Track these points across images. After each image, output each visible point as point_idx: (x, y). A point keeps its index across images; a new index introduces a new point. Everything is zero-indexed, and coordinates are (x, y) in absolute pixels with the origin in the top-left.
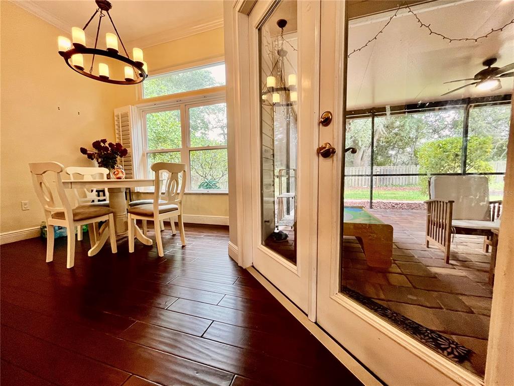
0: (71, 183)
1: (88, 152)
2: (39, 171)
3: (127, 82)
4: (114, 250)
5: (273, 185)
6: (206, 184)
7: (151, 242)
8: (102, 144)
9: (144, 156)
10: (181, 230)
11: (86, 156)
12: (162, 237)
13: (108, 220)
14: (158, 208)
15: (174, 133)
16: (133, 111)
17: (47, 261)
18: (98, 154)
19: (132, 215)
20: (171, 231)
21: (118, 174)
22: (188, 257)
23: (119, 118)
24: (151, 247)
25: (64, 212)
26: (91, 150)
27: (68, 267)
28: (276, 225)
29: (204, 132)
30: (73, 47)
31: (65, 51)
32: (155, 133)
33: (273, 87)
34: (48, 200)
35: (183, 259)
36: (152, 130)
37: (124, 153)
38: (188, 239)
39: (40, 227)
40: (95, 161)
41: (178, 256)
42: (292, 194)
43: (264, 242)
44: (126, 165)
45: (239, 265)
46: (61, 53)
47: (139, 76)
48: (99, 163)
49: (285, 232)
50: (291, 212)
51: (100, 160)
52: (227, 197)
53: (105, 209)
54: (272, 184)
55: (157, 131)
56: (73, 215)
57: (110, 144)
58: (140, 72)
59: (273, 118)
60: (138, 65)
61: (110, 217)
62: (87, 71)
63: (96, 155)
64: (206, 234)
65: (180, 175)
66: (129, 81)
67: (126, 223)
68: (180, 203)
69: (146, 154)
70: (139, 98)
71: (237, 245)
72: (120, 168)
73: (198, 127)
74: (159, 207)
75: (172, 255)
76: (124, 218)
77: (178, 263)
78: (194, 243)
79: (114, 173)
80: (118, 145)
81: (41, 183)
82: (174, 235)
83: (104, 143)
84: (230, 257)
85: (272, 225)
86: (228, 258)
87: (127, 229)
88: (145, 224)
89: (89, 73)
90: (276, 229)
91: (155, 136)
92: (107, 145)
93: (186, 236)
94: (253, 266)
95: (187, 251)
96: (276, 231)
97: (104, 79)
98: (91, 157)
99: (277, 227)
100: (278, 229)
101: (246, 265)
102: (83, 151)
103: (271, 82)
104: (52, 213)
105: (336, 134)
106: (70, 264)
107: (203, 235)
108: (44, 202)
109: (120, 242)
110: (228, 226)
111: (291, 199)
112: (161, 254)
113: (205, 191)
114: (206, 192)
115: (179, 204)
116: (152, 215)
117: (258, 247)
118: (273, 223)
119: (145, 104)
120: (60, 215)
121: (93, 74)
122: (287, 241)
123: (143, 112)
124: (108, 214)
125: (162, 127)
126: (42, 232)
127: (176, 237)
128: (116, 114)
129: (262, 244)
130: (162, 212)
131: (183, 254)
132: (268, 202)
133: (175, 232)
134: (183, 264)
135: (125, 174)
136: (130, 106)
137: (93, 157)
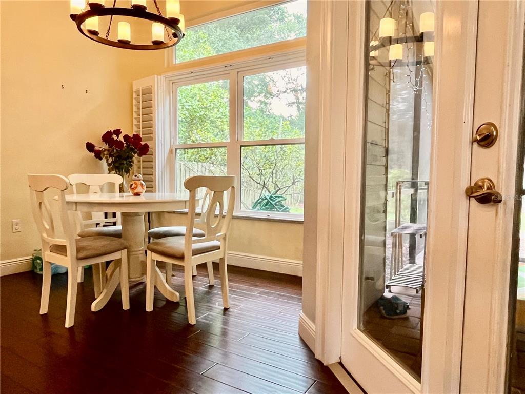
0: (76, 203)
1: (96, 149)
2: (39, 187)
3: (155, 46)
4: (126, 306)
5: (385, 212)
6: (265, 201)
7: (176, 297)
8: (115, 137)
9: (172, 153)
10: (222, 279)
11: (93, 154)
12: (194, 288)
13: (121, 259)
14: (191, 246)
15: (216, 110)
16: (159, 84)
17: (41, 313)
18: (108, 150)
19: (153, 253)
20: (206, 279)
21: (135, 188)
22: (231, 329)
23: (139, 95)
24: (177, 304)
25: (66, 246)
26: (101, 146)
27: (67, 326)
28: (386, 284)
29: (263, 99)
30: (89, 9)
31: (79, 13)
32: (187, 110)
33: (390, 37)
34: (48, 227)
35: (224, 333)
36: (183, 105)
37: (144, 150)
38: (233, 296)
39: (31, 257)
40: (104, 161)
41: (217, 327)
42: (420, 225)
43: (362, 325)
44: (145, 166)
45: (318, 356)
46: (73, 17)
47: (172, 37)
48: (109, 165)
49: (404, 299)
50: (417, 257)
51: (110, 160)
52: (300, 228)
53: (116, 242)
54: (382, 209)
55: (190, 107)
56: (77, 249)
57: (126, 137)
58: (173, 32)
59: (389, 91)
60: (172, 23)
61: (122, 255)
62: (102, 35)
63: (105, 153)
64: (261, 290)
65: (226, 195)
66: (158, 44)
67: (144, 264)
68: (225, 239)
69: (174, 151)
70: (168, 63)
71: (314, 322)
72: (139, 179)
73: (254, 92)
74: (193, 245)
75: (208, 324)
76: (140, 256)
77: (215, 341)
78: (242, 305)
79: (131, 186)
80: (137, 138)
81: (40, 203)
82: (211, 287)
83: (118, 136)
84: (301, 339)
85: (379, 284)
86: (298, 340)
87: (144, 273)
88: (170, 268)
89: (105, 38)
90: (387, 290)
91: (187, 115)
92: (121, 138)
93: (229, 290)
94: (341, 364)
95: (232, 319)
96: (387, 294)
97: (124, 44)
98: (98, 155)
99: (388, 287)
100: (390, 292)
101: (330, 360)
102: (90, 147)
103: (387, 27)
104: (51, 245)
105: (504, 166)
106: (69, 322)
107: (256, 291)
108: (41, 228)
109: (134, 291)
110: (301, 278)
111: (417, 237)
112: (192, 321)
113: (264, 214)
114: (265, 216)
115: (222, 240)
116: (181, 258)
117: (352, 332)
118: (381, 279)
119: (176, 73)
120: (60, 249)
121: (110, 39)
122: (407, 319)
123: (174, 84)
124: (121, 250)
125: (198, 101)
126: (34, 264)
127: (215, 291)
128: (134, 89)
129: (359, 328)
130: (196, 252)
131: (225, 323)
132: (373, 244)
133: (213, 281)
134: (224, 344)
135: (145, 187)
136: (156, 76)
137: (102, 156)
